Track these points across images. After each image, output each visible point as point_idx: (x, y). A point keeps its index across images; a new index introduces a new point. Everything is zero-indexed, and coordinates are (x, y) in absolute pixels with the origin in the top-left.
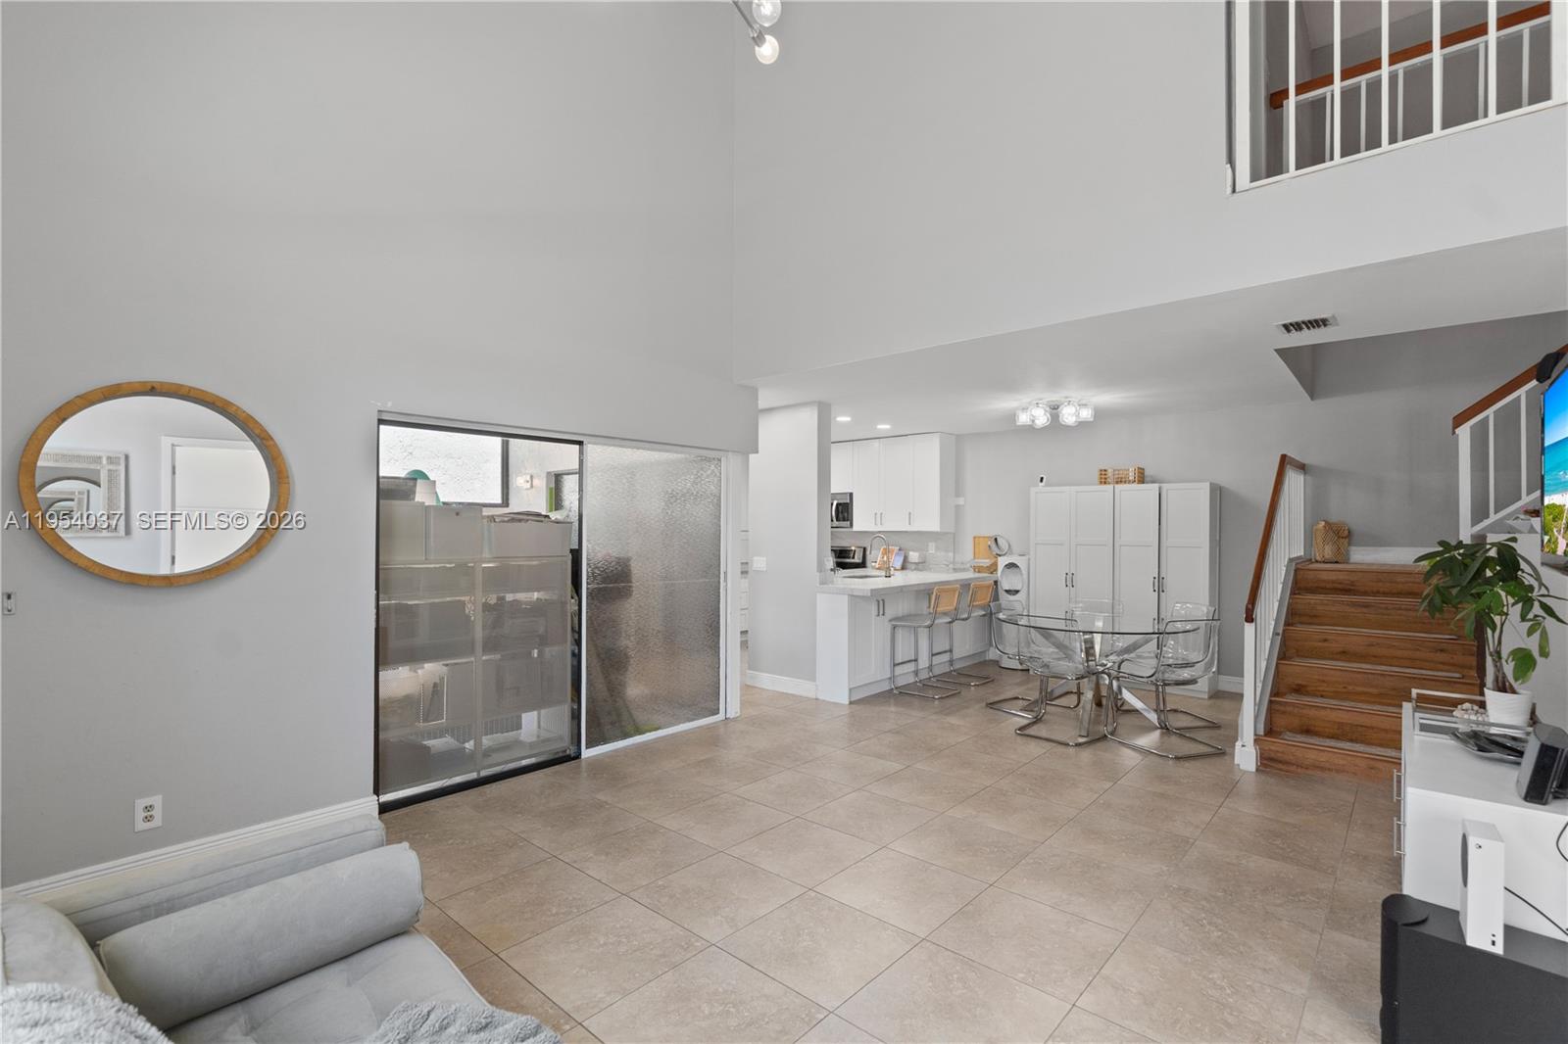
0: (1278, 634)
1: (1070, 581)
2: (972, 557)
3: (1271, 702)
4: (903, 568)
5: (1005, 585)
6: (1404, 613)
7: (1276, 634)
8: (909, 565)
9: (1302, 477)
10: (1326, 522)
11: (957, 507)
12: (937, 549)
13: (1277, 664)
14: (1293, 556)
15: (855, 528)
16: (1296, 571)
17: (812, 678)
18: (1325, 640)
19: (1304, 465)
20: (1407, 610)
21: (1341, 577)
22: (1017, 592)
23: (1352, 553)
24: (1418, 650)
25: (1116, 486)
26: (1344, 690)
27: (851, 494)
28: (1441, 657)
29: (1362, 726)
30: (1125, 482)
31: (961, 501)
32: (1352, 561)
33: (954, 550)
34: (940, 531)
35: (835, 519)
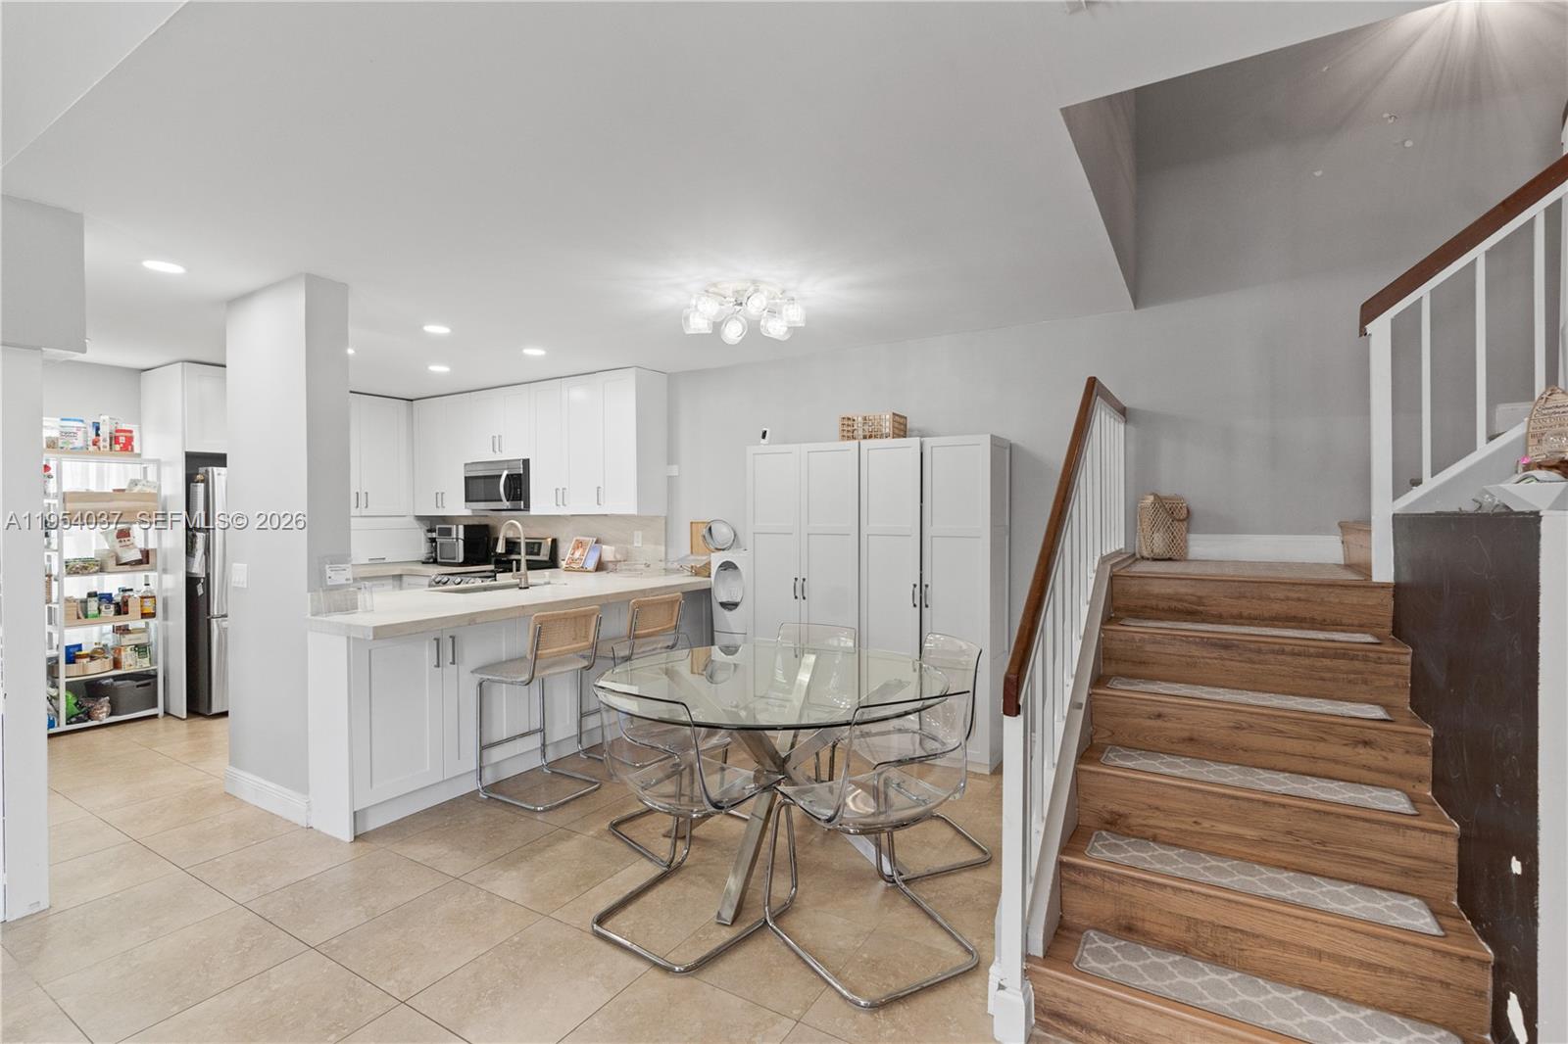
0: (1079, 706)
1: (800, 590)
2: (689, 552)
3: (1061, 865)
4: (600, 568)
5: (721, 595)
6: (1289, 659)
7: (1075, 705)
8: (605, 565)
9: (1122, 426)
10: (1156, 496)
11: (670, 478)
12: (644, 540)
13: (1076, 772)
14: (1109, 550)
15: (534, 510)
16: (1112, 578)
17: (303, 787)
18: (1159, 716)
19: (1125, 408)
20: (1293, 654)
21: (1182, 589)
22: (735, 605)
23: (1191, 543)
24: (1322, 740)
25: (863, 442)
26: (1197, 828)
27: (526, 462)
28: (1365, 755)
29: (1236, 930)
30: (876, 437)
31: (674, 470)
32: (1191, 555)
33: (666, 541)
34: (636, 513)
35: (504, 498)
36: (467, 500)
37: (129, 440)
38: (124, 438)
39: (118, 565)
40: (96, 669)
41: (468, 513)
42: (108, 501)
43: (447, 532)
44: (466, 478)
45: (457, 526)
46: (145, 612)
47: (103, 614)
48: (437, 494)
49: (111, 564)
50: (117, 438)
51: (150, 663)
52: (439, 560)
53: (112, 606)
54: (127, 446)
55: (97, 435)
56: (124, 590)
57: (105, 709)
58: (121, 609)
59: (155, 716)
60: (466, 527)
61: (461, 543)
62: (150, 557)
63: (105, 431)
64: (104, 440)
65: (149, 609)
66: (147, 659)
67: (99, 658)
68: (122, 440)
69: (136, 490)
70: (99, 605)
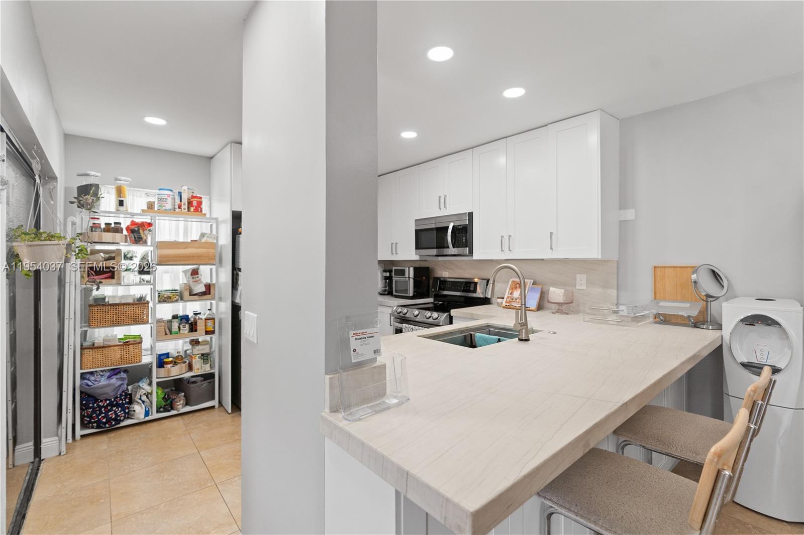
4: (540, 307)
8: (546, 304)
11: (623, 225)
12: (589, 282)
15: (476, 256)
27: (471, 215)
31: (630, 214)
33: (618, 285)
34: (600, 257)
35: (450, 245)
36: (417, 248)
37: (200, 203)
38: (196, 202)
39: (190, 295)
40: (176, 372)
41: (417, 258)
42: (185, 248)
43: (401, 273)
44: (416, 230)
45: (409, 268)
46: (208, 330)
47: (181, 331)
48: (392, 244)
49: (186, 294)
50: (192, 202)
51: (210, 368)
52: (394, 293)
53: (187, 326)
54: (198, 209)
55: (181, 201)
56: (196, 314)
57: (181, 402)
58: (193, 328)
59: (213, 407)
60: (415, 269)
61: (412, 281)
62: (211, 289)
63: (185, 197)
64: (184, 204)
65: (210, 328)
66: (209, 365)
67: (179, 363)
68: (195, 203)
69: (204, 240)
70: (180, 324)
